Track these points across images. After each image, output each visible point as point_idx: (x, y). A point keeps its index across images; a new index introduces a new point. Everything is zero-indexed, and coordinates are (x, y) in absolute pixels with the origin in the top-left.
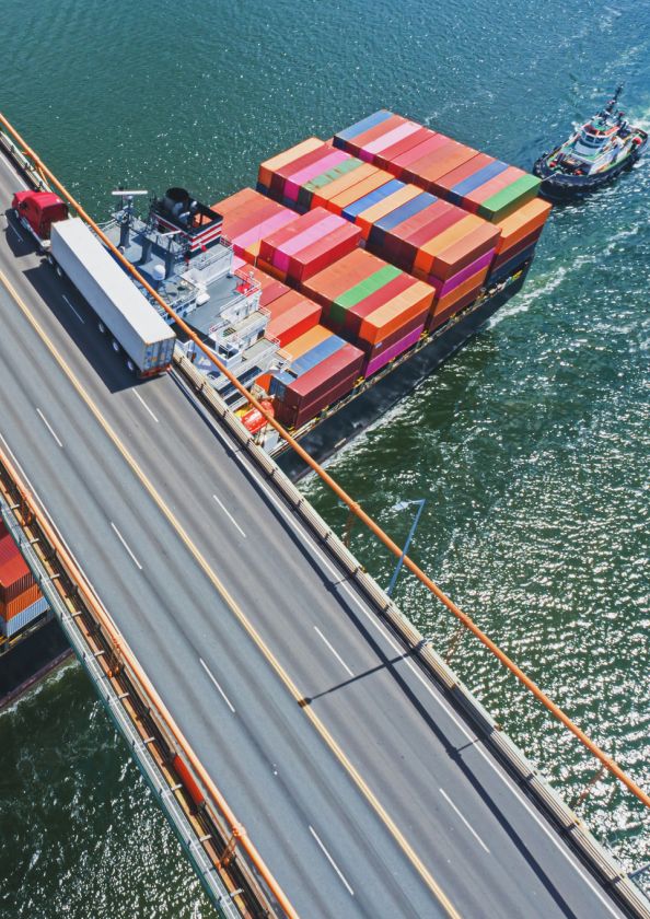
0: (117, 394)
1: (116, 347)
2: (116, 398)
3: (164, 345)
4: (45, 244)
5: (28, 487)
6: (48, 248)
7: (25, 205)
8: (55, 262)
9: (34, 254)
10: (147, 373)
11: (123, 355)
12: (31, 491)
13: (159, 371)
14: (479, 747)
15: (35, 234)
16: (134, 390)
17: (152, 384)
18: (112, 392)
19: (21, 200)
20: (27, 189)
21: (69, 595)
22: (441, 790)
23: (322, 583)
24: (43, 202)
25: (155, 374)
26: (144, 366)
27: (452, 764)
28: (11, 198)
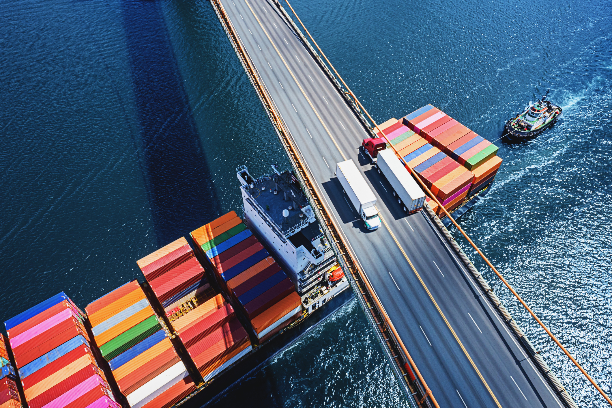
0: (398, 220)
1: (399, 202)
2: (397, 222)
3: (420, 200)
4: (374, 160)
5: (356, 259)
6: (375, 161)
7: (367, 144)
8: (378, 167)
9: (369, 164)
10: (411, 211)
11: (403, 205)
12: (357, 260)
13: (417, 211)
14: (529, 360)
15: (370, 156)
16: (405, 219)
17: (413, 216)
18: (396, 219)
19: (366, 142)
20: (369, 137)
21: (369, 301)
22: (511, 377)
23: (473, 295)
24: (375, 142)
25: (415, 212)
26: (410, 209)
27: (517, 367)
28: (362, 142)
